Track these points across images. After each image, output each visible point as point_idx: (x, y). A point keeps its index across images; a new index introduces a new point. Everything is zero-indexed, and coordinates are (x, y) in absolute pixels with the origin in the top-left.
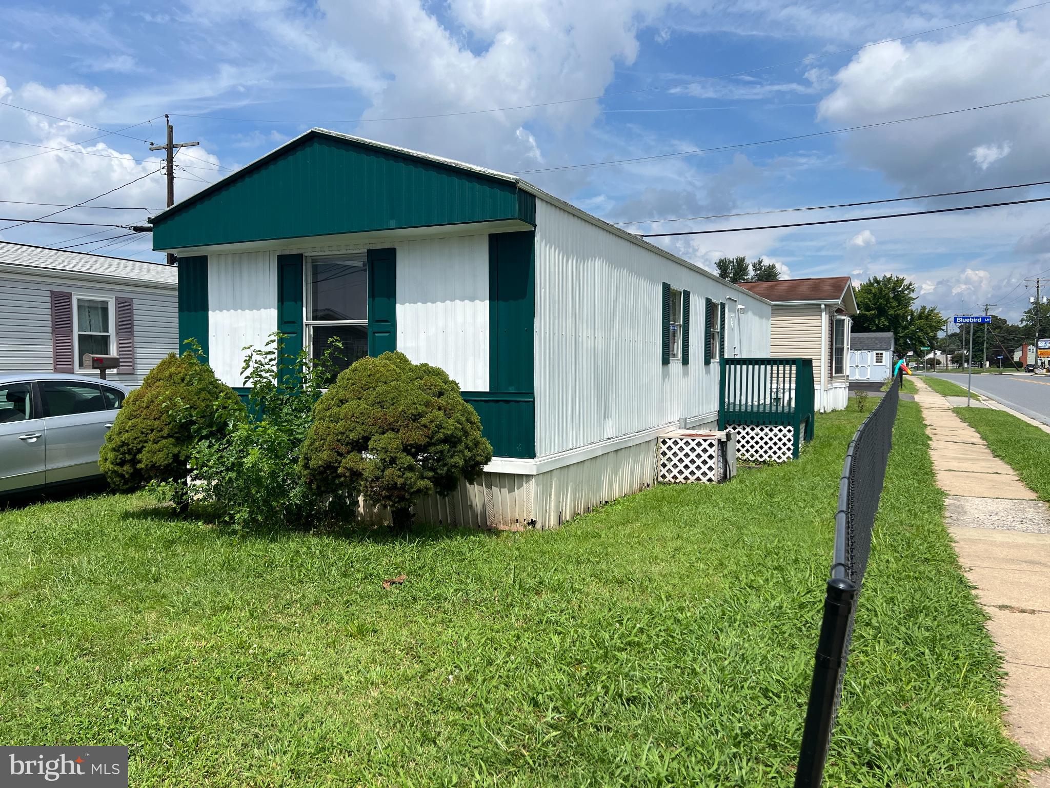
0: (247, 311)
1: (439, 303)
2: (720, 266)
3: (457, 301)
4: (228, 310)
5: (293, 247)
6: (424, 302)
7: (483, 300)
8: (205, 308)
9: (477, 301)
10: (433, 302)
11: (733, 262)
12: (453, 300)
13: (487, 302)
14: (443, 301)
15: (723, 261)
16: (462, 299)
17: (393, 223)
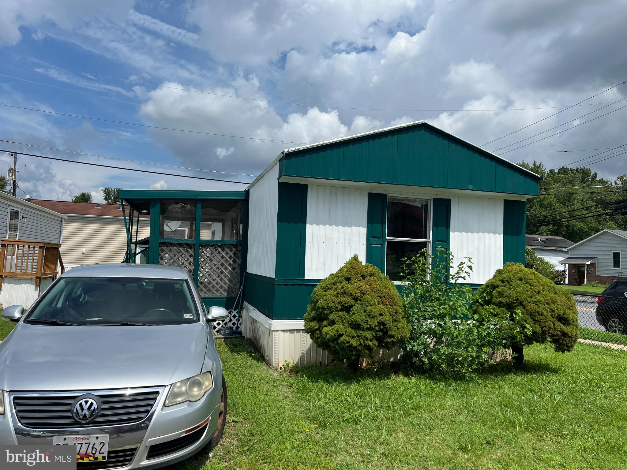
0: (340, 227)
1: (475, 234)
2: (105, 192)
3: (486, 233)
4: (324, 225)
5: (379, 188)
6: (467, 232)
7: (500, 234)
8: (303, 221)
9: (497, 235)
10: (472, 232)
11: (114, 191)
12: (483, 232)
13: (502, 235)
14: (478, 232)
15: (107, 189)
16: (489, 233)
17: (471, 187)
